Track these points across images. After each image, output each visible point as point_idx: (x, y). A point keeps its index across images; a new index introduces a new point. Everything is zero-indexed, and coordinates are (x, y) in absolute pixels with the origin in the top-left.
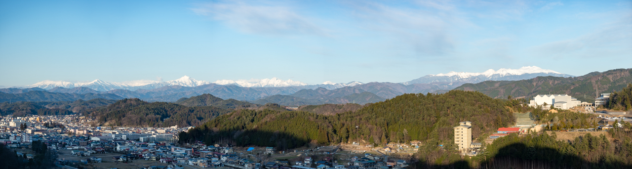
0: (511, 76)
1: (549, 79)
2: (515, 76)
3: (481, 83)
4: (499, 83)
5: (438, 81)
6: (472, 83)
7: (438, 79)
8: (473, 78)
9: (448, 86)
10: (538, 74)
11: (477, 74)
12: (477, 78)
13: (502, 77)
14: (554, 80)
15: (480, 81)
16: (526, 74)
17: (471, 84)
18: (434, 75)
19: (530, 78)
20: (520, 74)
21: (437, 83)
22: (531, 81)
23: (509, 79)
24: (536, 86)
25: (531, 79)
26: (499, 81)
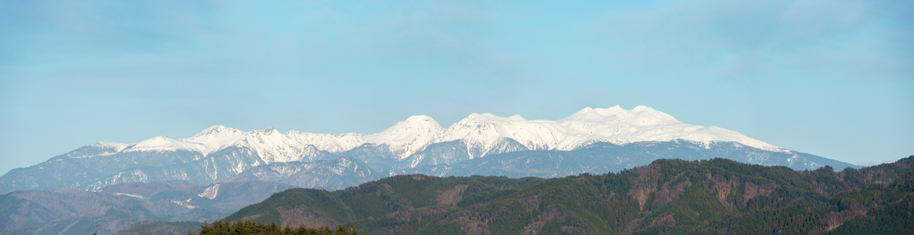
0: (522, 154)
1: (714, 173)
2: (543, 155)
3: (368, 188)
4: (460, 188)
5: (142, 177)
6: (323, 185)
7: (144, 168)
8: (328, 160)
9: (196, 201)
10: (662, 145)
11: (348, 142)
12: (345, 163)
13: (477, 160)
14: (743, 181)
15: (364, 178)
16: (602, 148)
17: (314, 193)
18: (121, 147)
19: (618, 165)
20: (567, 144)
21: (136, 186)
22: (620, 182)
23: (511, 171)
24: (649, 207)
25: (626, 173)
26: (462, 181)
